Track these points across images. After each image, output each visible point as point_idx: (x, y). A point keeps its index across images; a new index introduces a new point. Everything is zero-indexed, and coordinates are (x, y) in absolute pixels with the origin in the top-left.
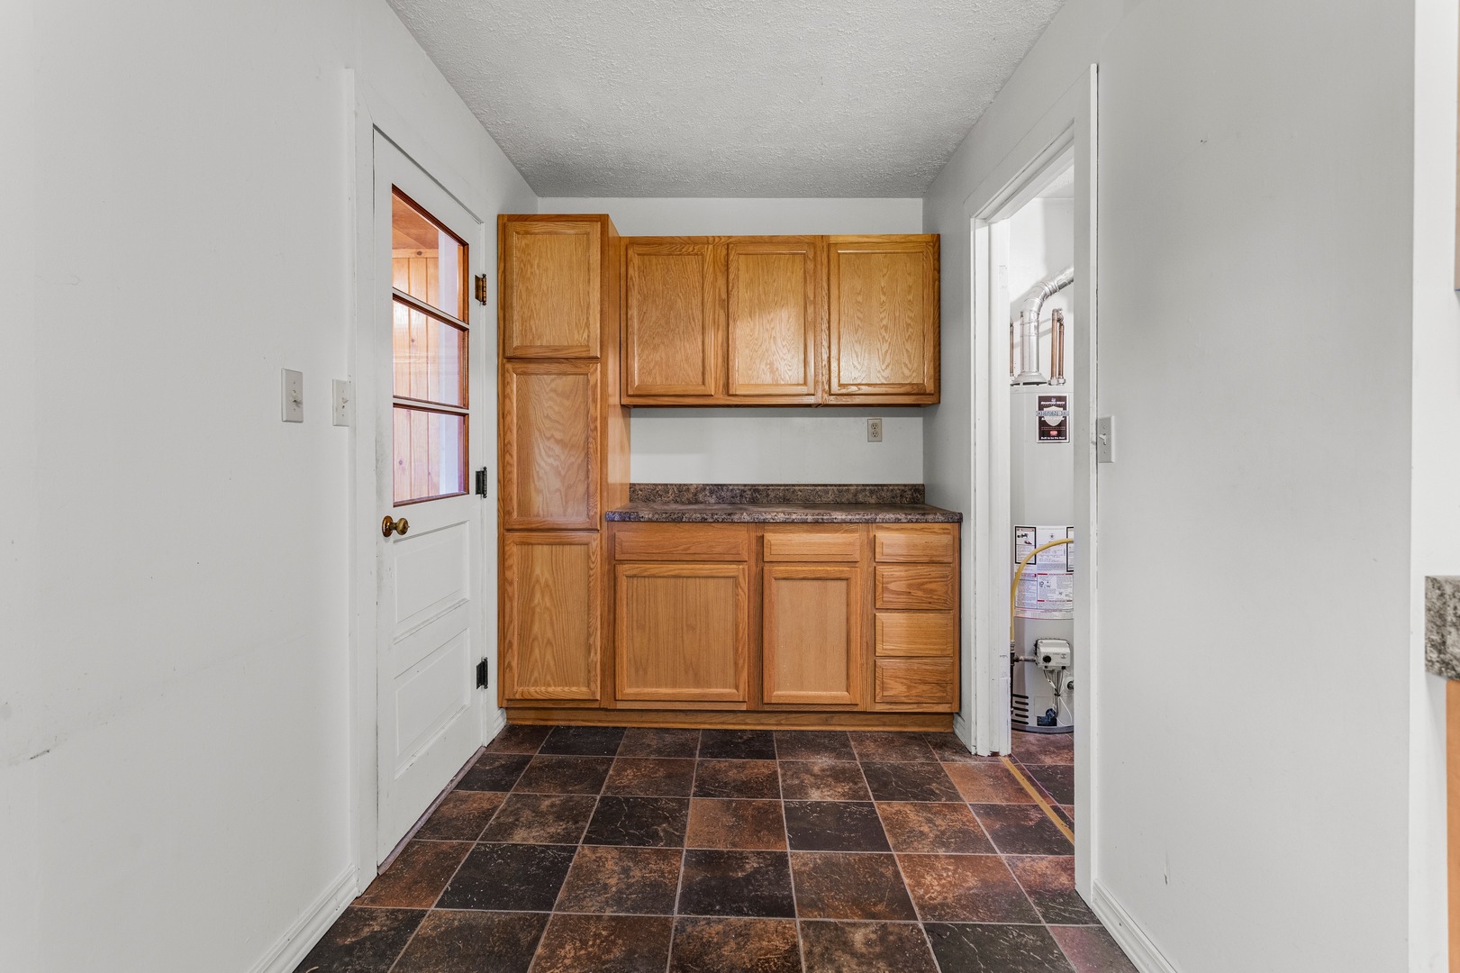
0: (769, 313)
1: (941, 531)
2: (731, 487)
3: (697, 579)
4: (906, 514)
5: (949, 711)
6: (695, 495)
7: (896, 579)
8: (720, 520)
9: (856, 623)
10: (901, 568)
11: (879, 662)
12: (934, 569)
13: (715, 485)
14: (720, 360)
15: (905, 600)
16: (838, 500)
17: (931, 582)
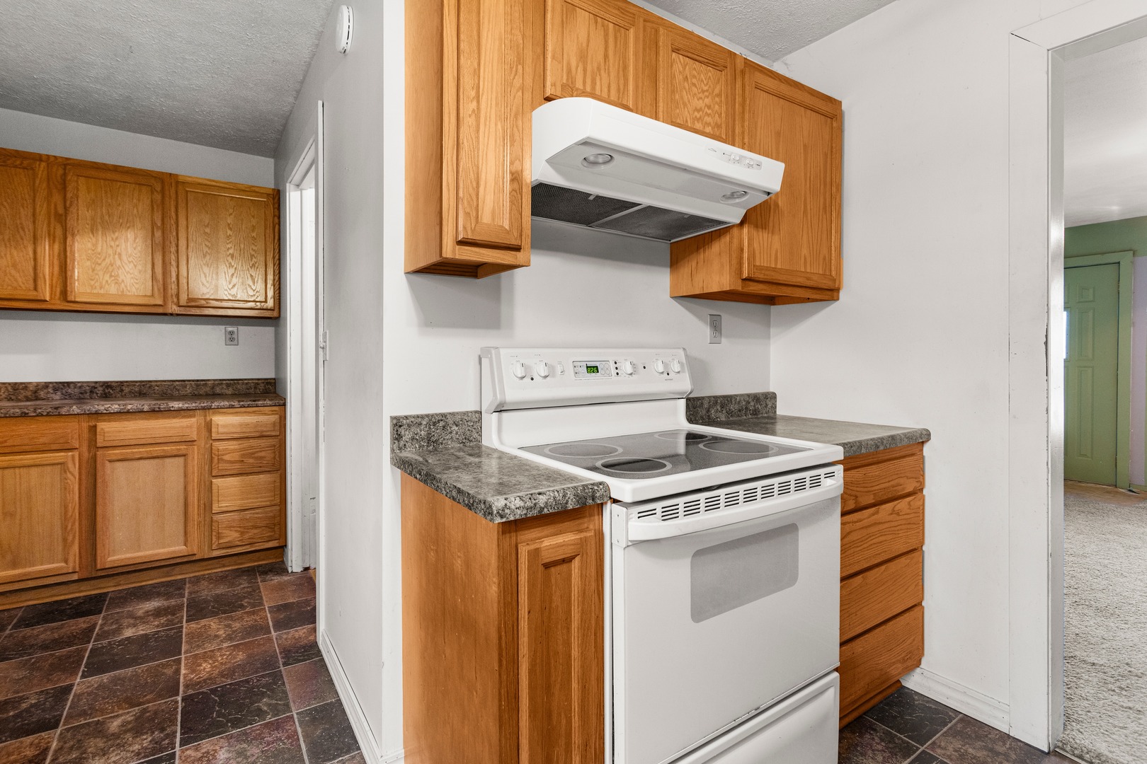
0: (114, 232)
1: (270, 413)
2: (79, 384)
3: (17, 470)
4: (239, 401)
5: (277, 545)
6: (36, 392)
7: (230, 450)
8: (45, 414)
9: (193, 489)
10: (235, 442)
11: (215, 518)
12: (264, 441)
13: (60, 383)
14: (56, 269)
15: (239, 467)
16: (196, 393)
17: (261, 451)
